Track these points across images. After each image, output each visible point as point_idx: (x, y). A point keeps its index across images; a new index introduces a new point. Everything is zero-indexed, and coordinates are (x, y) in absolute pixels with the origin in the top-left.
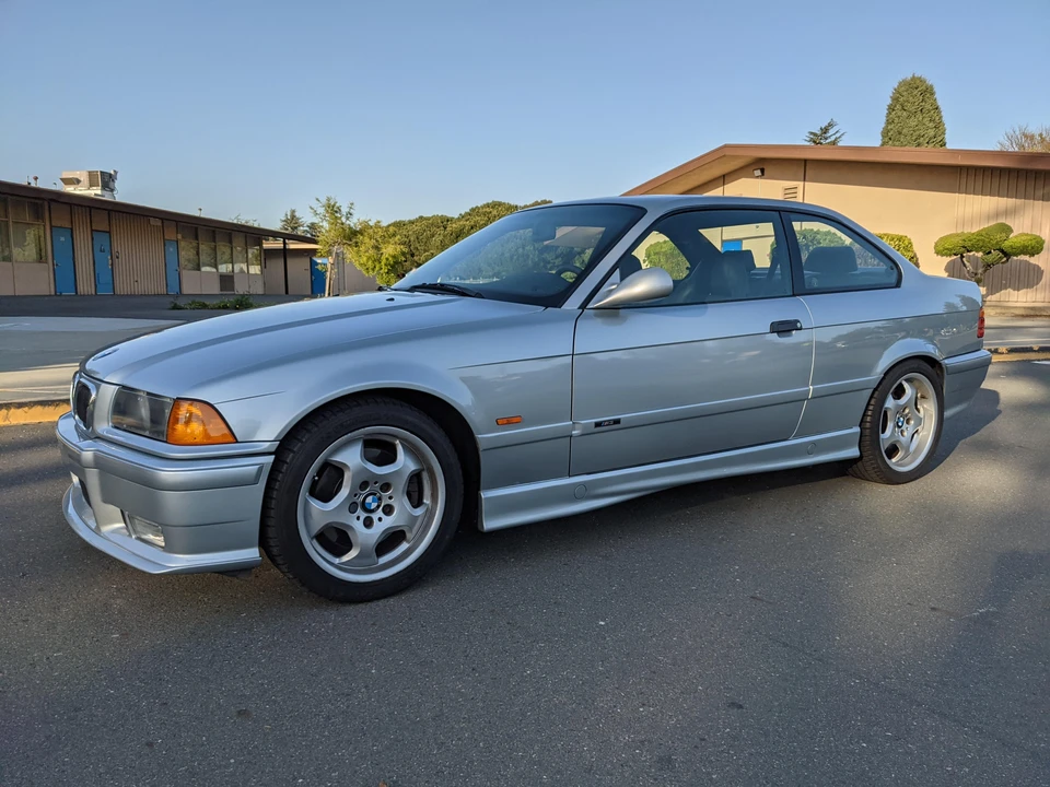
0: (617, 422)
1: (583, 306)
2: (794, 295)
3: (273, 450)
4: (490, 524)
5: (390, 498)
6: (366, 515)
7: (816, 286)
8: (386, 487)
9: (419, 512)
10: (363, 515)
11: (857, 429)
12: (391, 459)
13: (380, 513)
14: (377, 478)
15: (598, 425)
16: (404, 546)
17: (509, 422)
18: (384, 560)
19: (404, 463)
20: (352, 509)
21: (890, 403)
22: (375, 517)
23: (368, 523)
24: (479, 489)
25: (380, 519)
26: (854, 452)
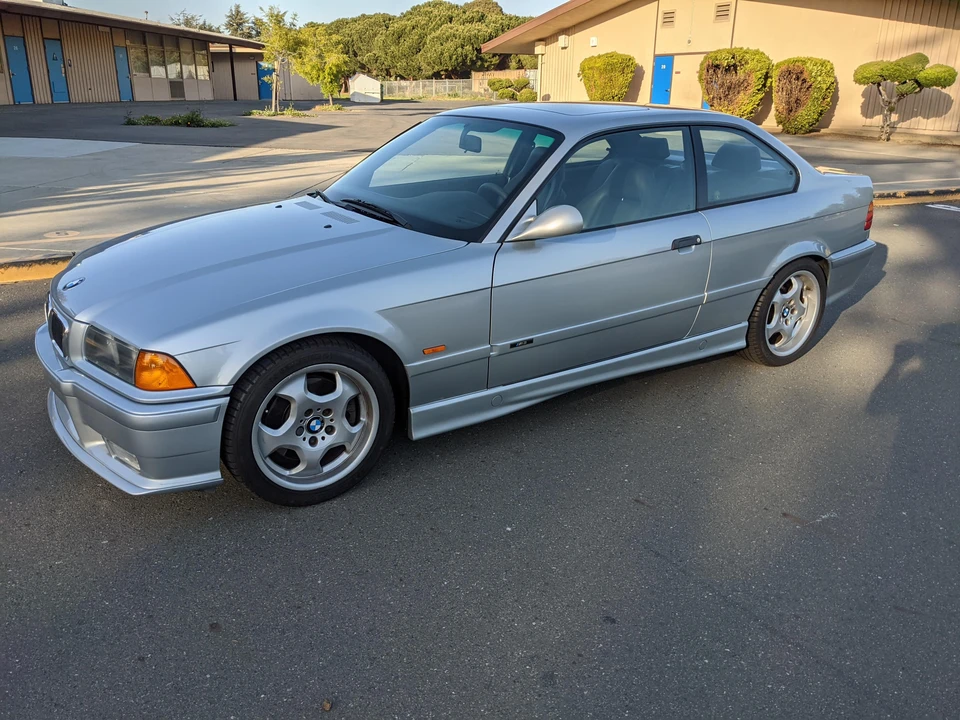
0: (530, 341)
1: (502, 240)
2: (697, 210)
3: (228, 392)
4: (417, 434)
5: (332, 420)
6: (312, 435)
7: (718, 198)
8: (327, 412)
9: (356, 429)
10: (309, 436)
11: (746, 324)
12: (332, 388)
13: (323, 433)
14: (319, 406)
15: (513, 345)
16: (344, 456)
17: (435, 351)
18: (327, 468)
19: (343, 390)
20: (299, 433)
21: (778, 297)
22: (319, 436)
23: (313, 442)
24: (408, 406)
25: (323, 438)
26: (742, 343)
